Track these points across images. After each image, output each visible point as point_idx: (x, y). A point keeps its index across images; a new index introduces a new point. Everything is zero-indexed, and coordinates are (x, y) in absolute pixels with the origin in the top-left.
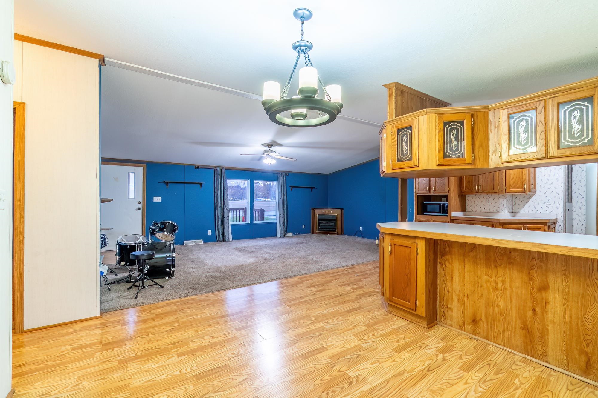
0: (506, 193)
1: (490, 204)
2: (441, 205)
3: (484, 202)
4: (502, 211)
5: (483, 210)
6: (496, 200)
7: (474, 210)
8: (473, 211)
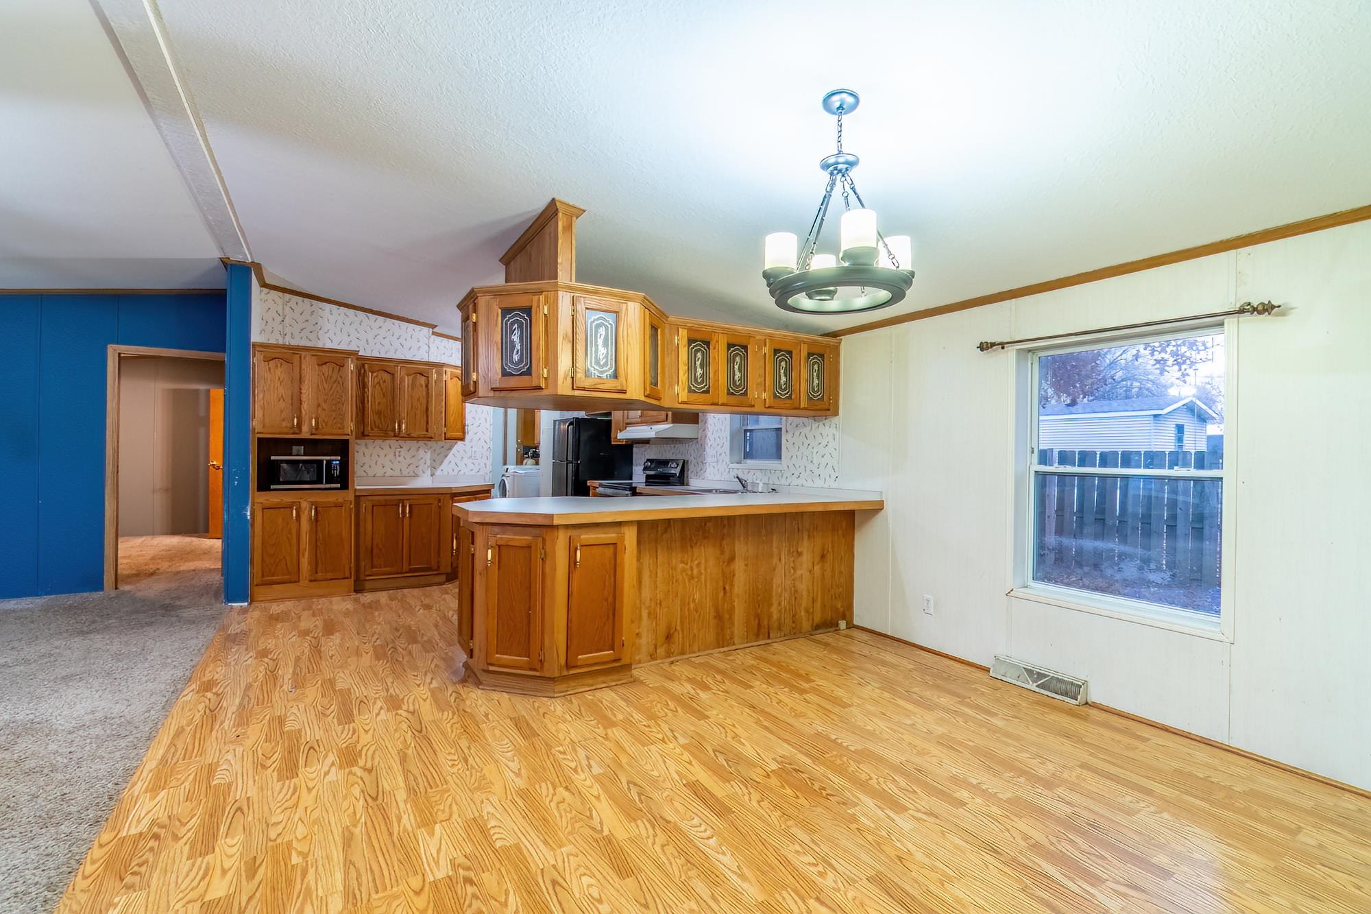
0: (445, 439)
1: (401, 459)
2: (325, 462)
3: (391, 456)
4: (424, 472)
5: (389, 473)
6: (413, 452)
7: (371, 473)
8: (369, 474)
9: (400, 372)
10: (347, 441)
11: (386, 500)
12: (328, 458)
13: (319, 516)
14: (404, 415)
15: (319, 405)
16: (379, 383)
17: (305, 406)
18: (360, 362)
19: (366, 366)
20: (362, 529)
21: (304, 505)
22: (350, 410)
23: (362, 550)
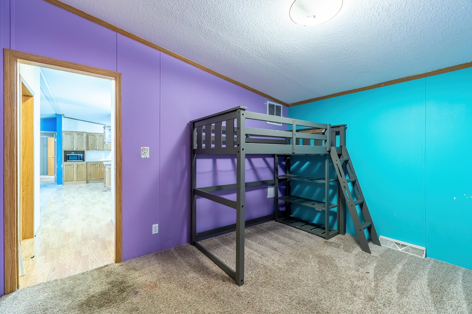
9: (96, 136)
10: (84, 151)
11: (93, 164)
12: (80, 155)
13: (78, 167)
14: (98, 145)
15: (77, 144)
16: (91, 138)
17: (74, 144)
18: (87, 134)
19: (88, 135)
20: (88, 170)
21: (75, 165)
22: (85, 144)
23: (88, 174)
